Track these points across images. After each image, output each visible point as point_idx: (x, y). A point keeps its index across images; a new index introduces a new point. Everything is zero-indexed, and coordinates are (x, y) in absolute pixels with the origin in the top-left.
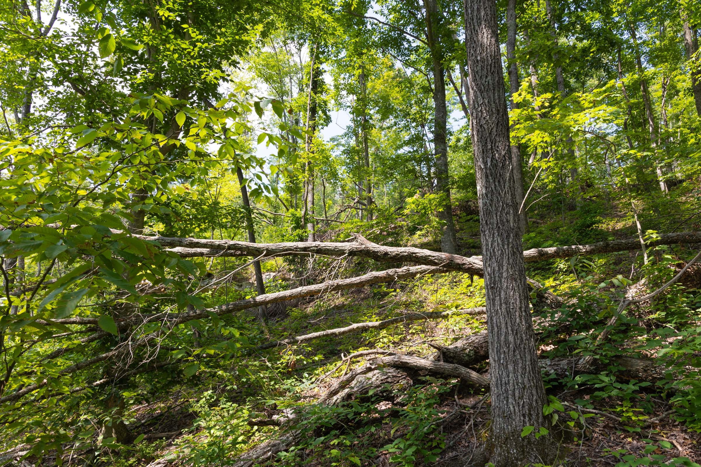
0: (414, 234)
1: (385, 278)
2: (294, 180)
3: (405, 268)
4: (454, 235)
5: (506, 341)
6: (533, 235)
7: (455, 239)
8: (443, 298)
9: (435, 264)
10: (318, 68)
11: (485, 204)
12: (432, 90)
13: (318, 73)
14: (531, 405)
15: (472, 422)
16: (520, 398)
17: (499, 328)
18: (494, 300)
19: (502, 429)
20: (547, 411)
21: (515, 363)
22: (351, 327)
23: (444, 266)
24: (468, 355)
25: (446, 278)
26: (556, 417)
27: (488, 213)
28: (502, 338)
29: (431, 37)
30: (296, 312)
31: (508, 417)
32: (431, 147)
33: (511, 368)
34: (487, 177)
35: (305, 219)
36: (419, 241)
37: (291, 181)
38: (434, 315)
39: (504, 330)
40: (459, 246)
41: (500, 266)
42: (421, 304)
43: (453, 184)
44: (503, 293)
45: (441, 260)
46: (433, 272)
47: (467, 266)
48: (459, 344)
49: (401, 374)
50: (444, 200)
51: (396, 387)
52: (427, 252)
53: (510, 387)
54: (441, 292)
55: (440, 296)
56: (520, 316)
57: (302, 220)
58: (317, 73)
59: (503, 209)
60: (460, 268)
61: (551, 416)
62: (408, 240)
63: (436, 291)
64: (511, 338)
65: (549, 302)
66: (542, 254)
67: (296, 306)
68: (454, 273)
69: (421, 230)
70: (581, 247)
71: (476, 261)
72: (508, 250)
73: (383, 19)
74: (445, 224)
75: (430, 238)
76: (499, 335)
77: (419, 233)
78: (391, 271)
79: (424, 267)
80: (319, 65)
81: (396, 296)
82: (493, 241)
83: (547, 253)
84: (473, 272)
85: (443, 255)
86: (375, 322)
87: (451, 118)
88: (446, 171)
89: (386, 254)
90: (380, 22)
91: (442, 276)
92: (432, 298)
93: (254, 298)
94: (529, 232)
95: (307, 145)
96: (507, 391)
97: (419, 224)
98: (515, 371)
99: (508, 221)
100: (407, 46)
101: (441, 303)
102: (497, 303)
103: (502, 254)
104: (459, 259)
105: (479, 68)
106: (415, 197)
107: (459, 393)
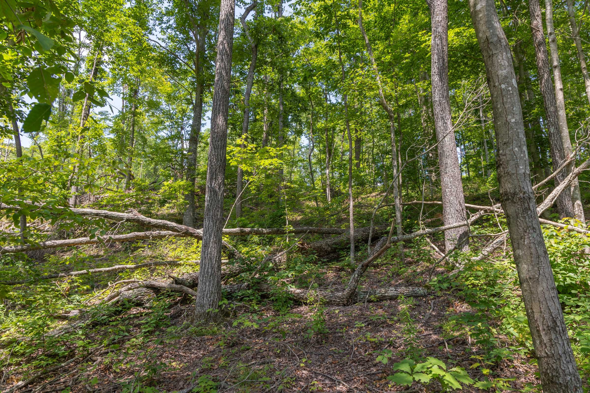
0: (164, 206)
1: (143, 237)
2: (61, 145)
3: (158, 231)
4: (194, 211)
5: (208, 272)
6: (243, 218)
7: (194, 214)
8: (179, 254)
9: (178, 232)
10: (100, 58)
11: (208, 205)
12: (192, 103)
13: (100, 62)
14: (213, 301)
15: (185, 313)
16: (210, 297)
17: (205, 265)
18: (205, 252)
19: (199, 312)
20: (220, 303)
21: (210, 282)
22: (114, 267)
23: (183, 233)
24: (189, 283)
25: (184, 240)
26: (224, 306)
27: (209, 210)
28: (206, 270)
29: (198, 64)
30: (52, 259)
31: (202, 306)
32: (186, 145)
33: (207, 284)
34: (211, 192)
35: (71, 182)
36: (167, 211)
37: (58, 146)
38: (172, 263)
39: (207, 266)
40: (196, 219)
41: (210, 236)
42: (162, 257)
43: (198, 174)
44: (209, 249)
45: (182, 229)
46: (176, 236)
47: (196, 235)
48: (185, 277)
49: (150, 291)
50: (190, 187)
51: (146, 298)
52: (174, 224)
53: (206, 293)
54: (178, 250)
55: (177, 253)
56: (216, 261)
57: (69, 182)
58: (98, 62)
59: (216, 209)
60: (191, 235)
61: (222, 305)
62: (158, 210)
63: (175, 249)
64: (210, 270)
65: (236, 257)
66: (242, 232)
67: (54, 253)
68: (189, 238)
69: (170, 203)
70: (264, 230)
71: (200, 231)
72: (215, 229)
73: (163, 44)
74: (188, 204)
75: (175, 211)
76: (205, 268)
77: (167, 205)
78: (148, 233)
79: (170, 232)
80: (102, 57)
81: (143, 251)
82: (209, 224)
83: (245, 231)
84: (199, 238)
85: (183, 227)
86: (131, 265)
87: (206, 116)
88: (195, 165)
89: (150, 223)
90: (161, 46)
91: (181, 239)
92: (172, 254)
93: (44, 243)
94: (241, 216)
95: (82, 121)
96: (204, 295)
97: (169, 199)
98: (209, 285)
99: (217, 215)
100: (178, 67)
101: (178, 257)
102: (206, 253)
103: (212, 230)
104: (191, 230)
105: (215, 136)
106: (169, 182)
107: (181, 303)
